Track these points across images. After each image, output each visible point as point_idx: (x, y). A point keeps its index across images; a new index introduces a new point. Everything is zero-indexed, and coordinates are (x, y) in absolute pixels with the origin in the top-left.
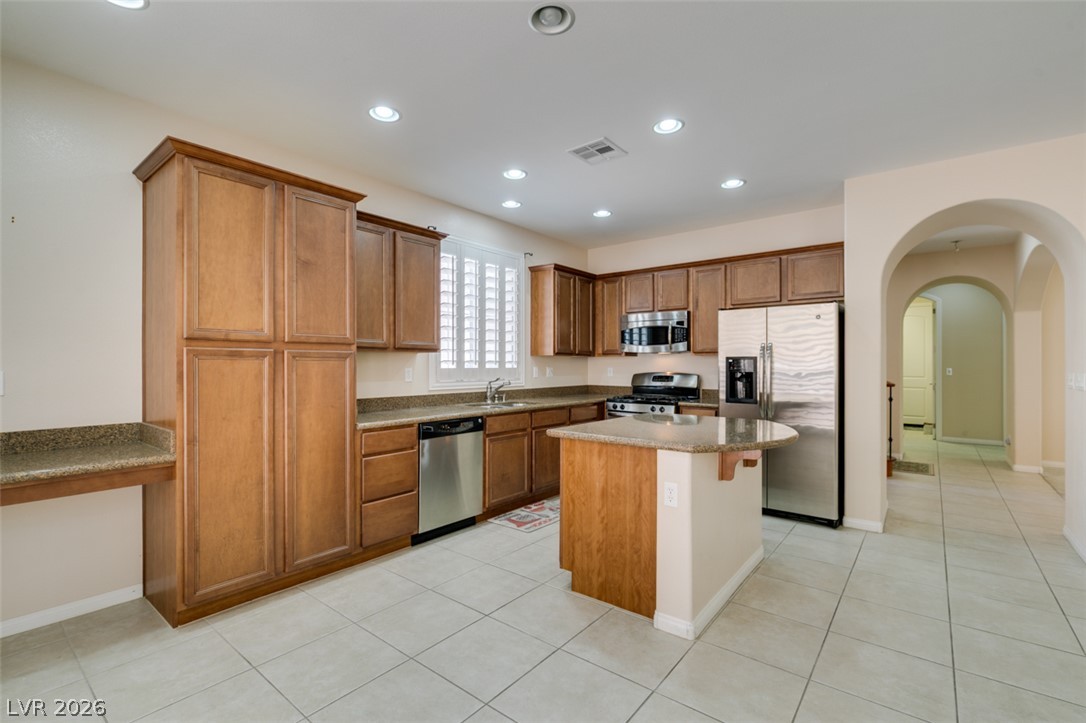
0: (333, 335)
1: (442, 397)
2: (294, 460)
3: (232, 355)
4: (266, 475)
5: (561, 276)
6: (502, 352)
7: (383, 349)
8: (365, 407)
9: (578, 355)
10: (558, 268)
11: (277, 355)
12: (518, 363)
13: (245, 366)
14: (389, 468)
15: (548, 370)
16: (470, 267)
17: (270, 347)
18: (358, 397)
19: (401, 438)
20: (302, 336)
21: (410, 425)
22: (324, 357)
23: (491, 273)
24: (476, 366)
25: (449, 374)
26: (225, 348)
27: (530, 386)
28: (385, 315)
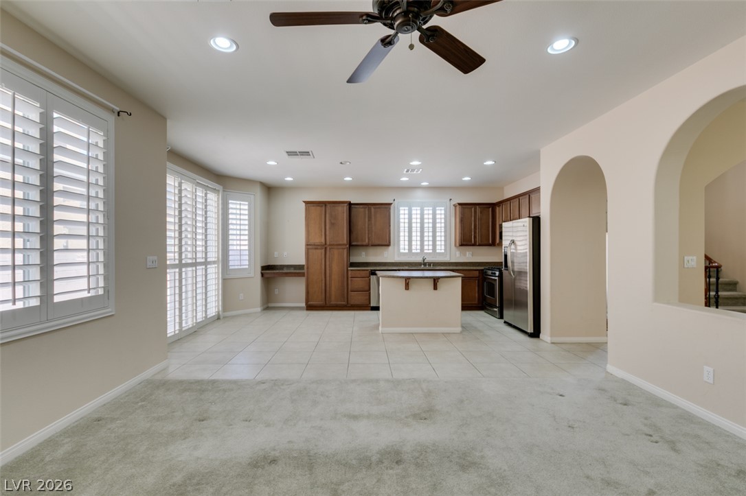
0: (341, 243)
1: (400, 263)
2: (330, 276)
3: (316, 249)
4: (323, 279)
5: (463, 208)
6: (434, 245)
7: (367, 246)
8: (352, 265)
9: (479, 245)
10: (460, 204)
11: (326, 248)
12: (445, 250)
13: (319, 251)
14: (359, 283)
15: (468, 253)
16: (416, 212)
17: (324, 247)
18: (351, 261)
19: (363, 274)
20: (332, 243)
21: (367, 270)
22: (338, 249)
23: (428, 212)
24: (419, 251)
25: (404, 254)
26: (314, 247)
27: (453, 260)
28: (367, 235)
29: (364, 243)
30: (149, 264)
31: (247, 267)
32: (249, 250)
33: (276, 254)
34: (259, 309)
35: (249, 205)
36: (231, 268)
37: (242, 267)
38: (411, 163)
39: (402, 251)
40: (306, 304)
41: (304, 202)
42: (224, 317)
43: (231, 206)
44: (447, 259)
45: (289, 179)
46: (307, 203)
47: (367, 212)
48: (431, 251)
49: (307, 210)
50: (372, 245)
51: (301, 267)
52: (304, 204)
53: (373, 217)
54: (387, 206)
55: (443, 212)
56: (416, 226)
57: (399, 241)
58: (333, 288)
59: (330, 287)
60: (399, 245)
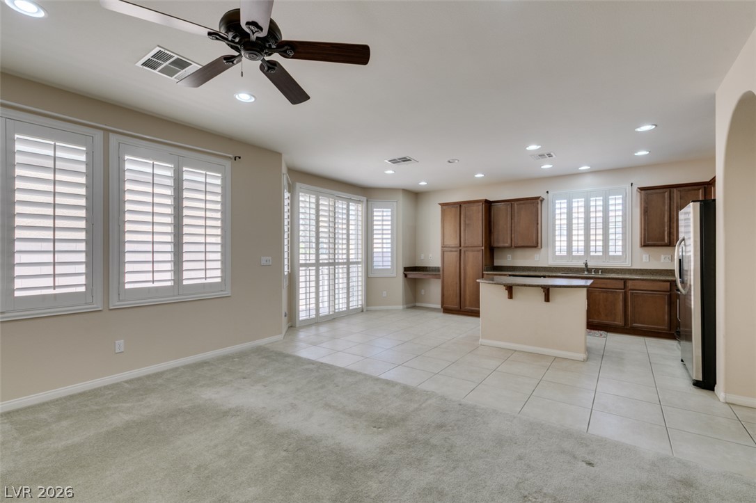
0: (476, 244)
1: (556, 268)
3: (451, 251)
4: (458, 282)
5: (648, 192)
6: (606, 246)
7: (510, 247)
10: (642, 189)
12: (623, 252)
13: (454, 253)
16: (578, 204)
17: (459, 249)
21: (505, 275)
22: (473, 251)
23: (596, 203)
24: (582, 254)
25: (562, 257)
26: (450, 249)
27: (637, 266)
28: (509, 235)
29: (507, 245)
30: (263, 262)
31: (390, 267)
32: (392, 252)
33: (423, 256)
34: (401, 307)
35: (392, 211)
36: (375, 267)
37: (384, 267)
38: (527, 149)
39: (558, 253)
40: (442, 307)
41: (440, 204)
42: (367, 311)
43: (375, 214)
44: (627, 264)
45: (423, 183)
46: (442, 205)
47: (509, 209)
48: (601, 254)
49: (443, 212)
50: (516, 247)
51: (437, 269)
52: (440, 206)
53: (516, 215)
54: (534, 201)
55: (620, 201)
56: (579, 221)
57: (554, 241)
58: (468, 292)
59: (465, 291)
60: (554, 247)
